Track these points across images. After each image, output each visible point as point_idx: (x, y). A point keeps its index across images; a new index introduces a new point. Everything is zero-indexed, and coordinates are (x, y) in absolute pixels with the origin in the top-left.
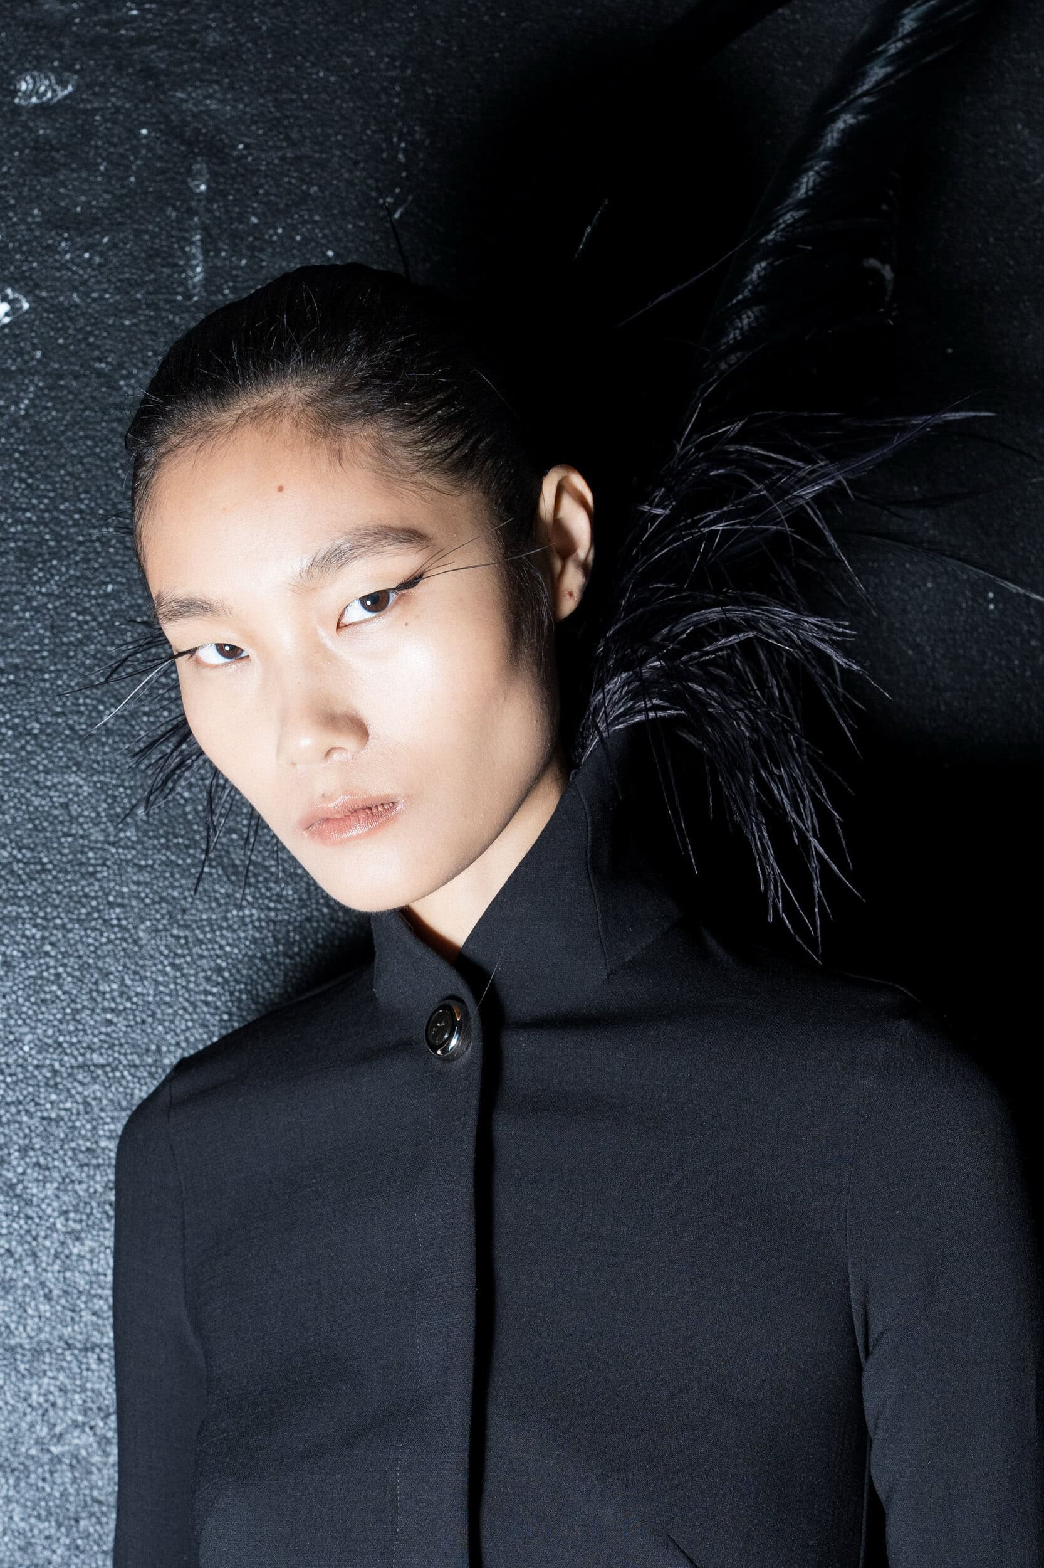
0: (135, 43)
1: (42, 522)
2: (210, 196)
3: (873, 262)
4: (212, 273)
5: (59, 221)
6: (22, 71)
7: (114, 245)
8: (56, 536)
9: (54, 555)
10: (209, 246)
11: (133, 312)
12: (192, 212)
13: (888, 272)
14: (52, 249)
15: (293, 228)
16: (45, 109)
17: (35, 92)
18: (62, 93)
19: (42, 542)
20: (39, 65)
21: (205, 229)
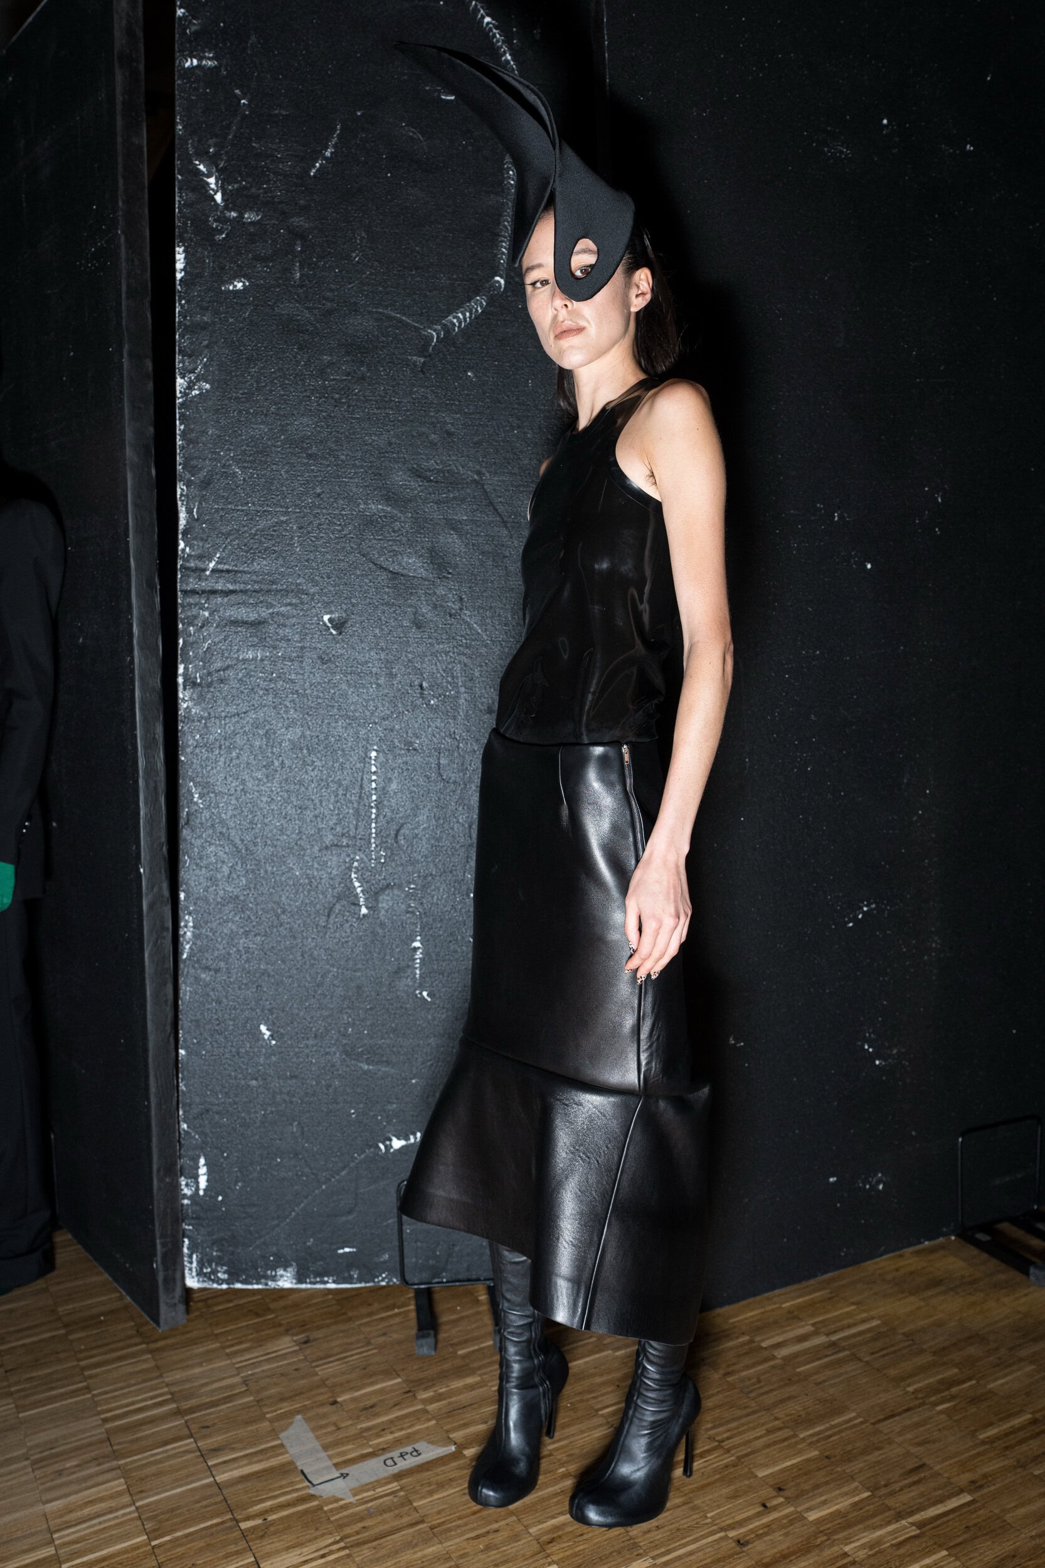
0: (279, 203)
1: (252, 350)
2: (301, 252)
3: (497, 278)
4: (302, 275)
5: (257, 258)
6: (246, 211)
7: (273, 266)
8: (257, 355)
9: (256, 359)
10: (301, 267)
11: (279, 287)
12: (296, 257)
13: (502, 282)
14: (255, 267)
15: (325, 263)
16: (252, 223)
17: (249, 218)
18: (258, 218)
19: (253, 356)
20: (251, 209)
21: (300, 262)
